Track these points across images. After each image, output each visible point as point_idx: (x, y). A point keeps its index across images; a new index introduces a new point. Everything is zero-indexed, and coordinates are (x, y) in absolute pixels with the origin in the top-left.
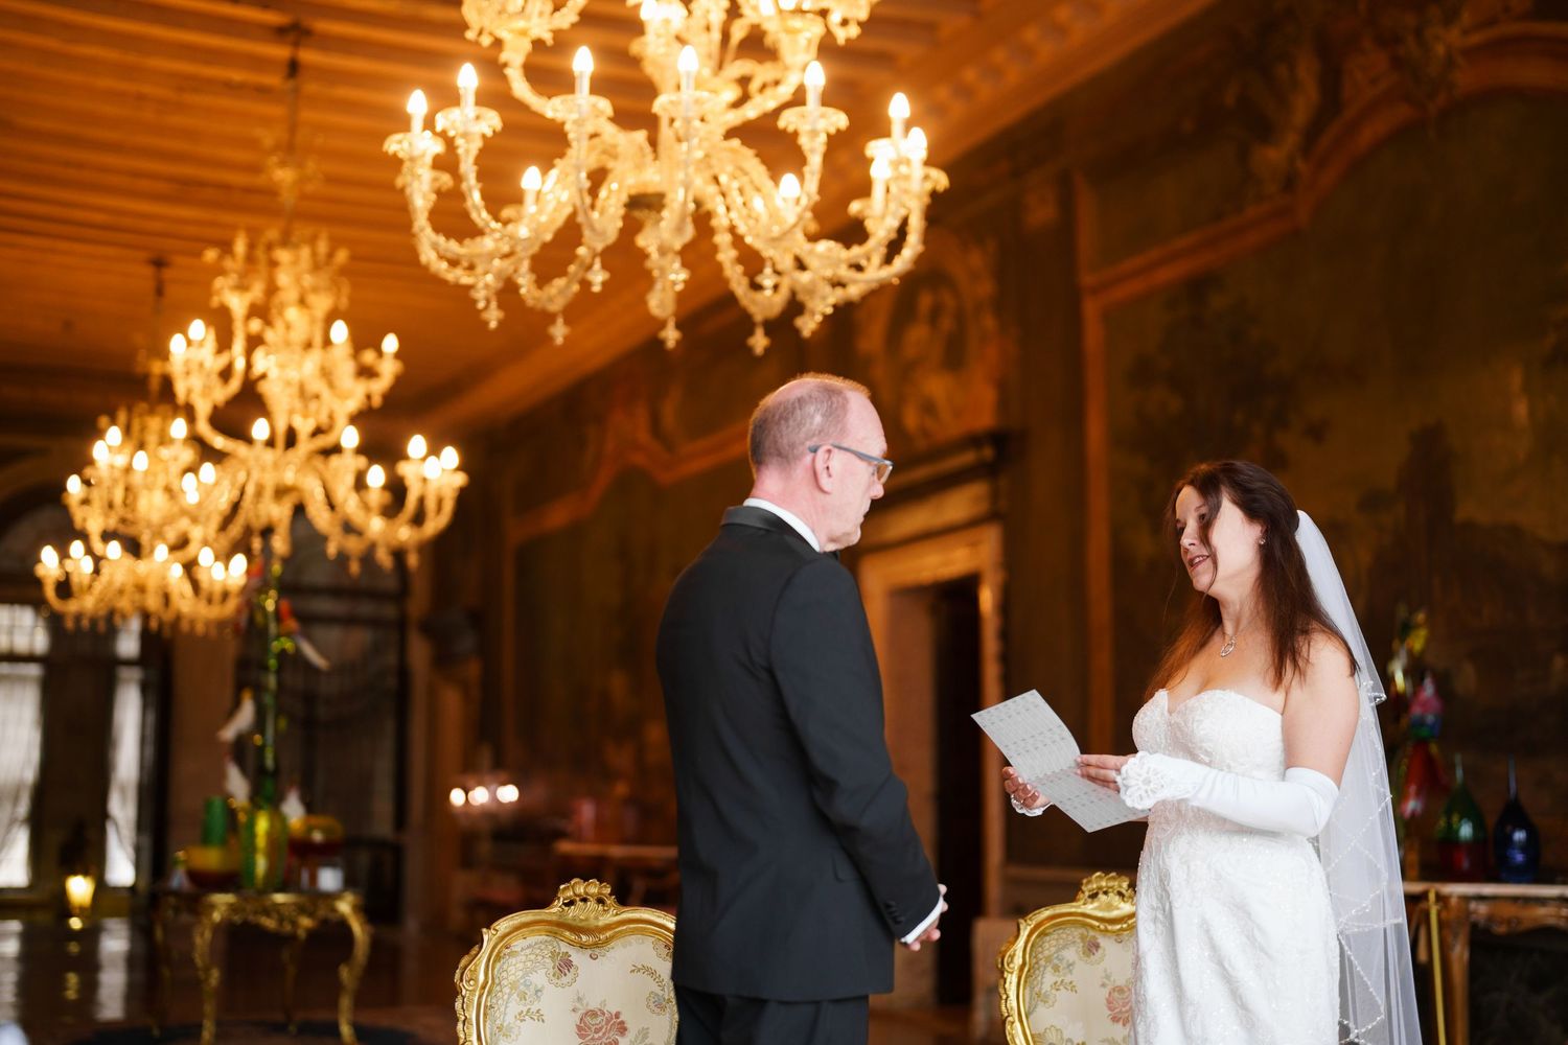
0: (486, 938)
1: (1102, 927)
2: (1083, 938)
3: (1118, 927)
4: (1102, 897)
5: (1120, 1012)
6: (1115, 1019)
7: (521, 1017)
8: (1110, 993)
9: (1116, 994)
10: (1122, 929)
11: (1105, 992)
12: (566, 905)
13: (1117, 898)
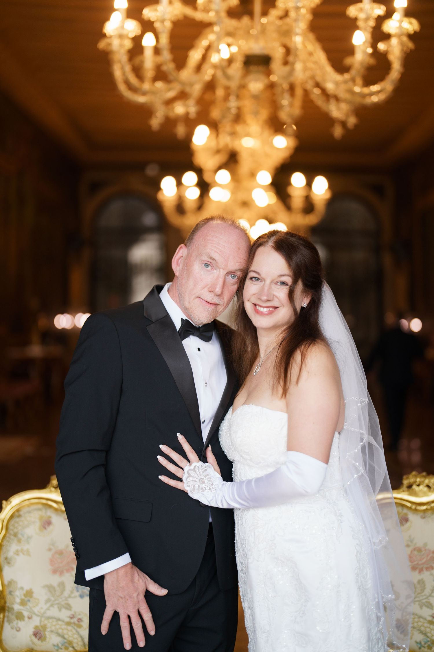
0: (4, 506)
1: (414, 507)
2: (399, 513)
3: (424, 507)
4: (414, 487)
5: (418, 564)
6: (414, 568)
7: (17, 553)
8: (412, 552)
9: (416, 553)
10: (427, 509)
11: (409, 550)
12: (54, 487)
13: (426, 489)
